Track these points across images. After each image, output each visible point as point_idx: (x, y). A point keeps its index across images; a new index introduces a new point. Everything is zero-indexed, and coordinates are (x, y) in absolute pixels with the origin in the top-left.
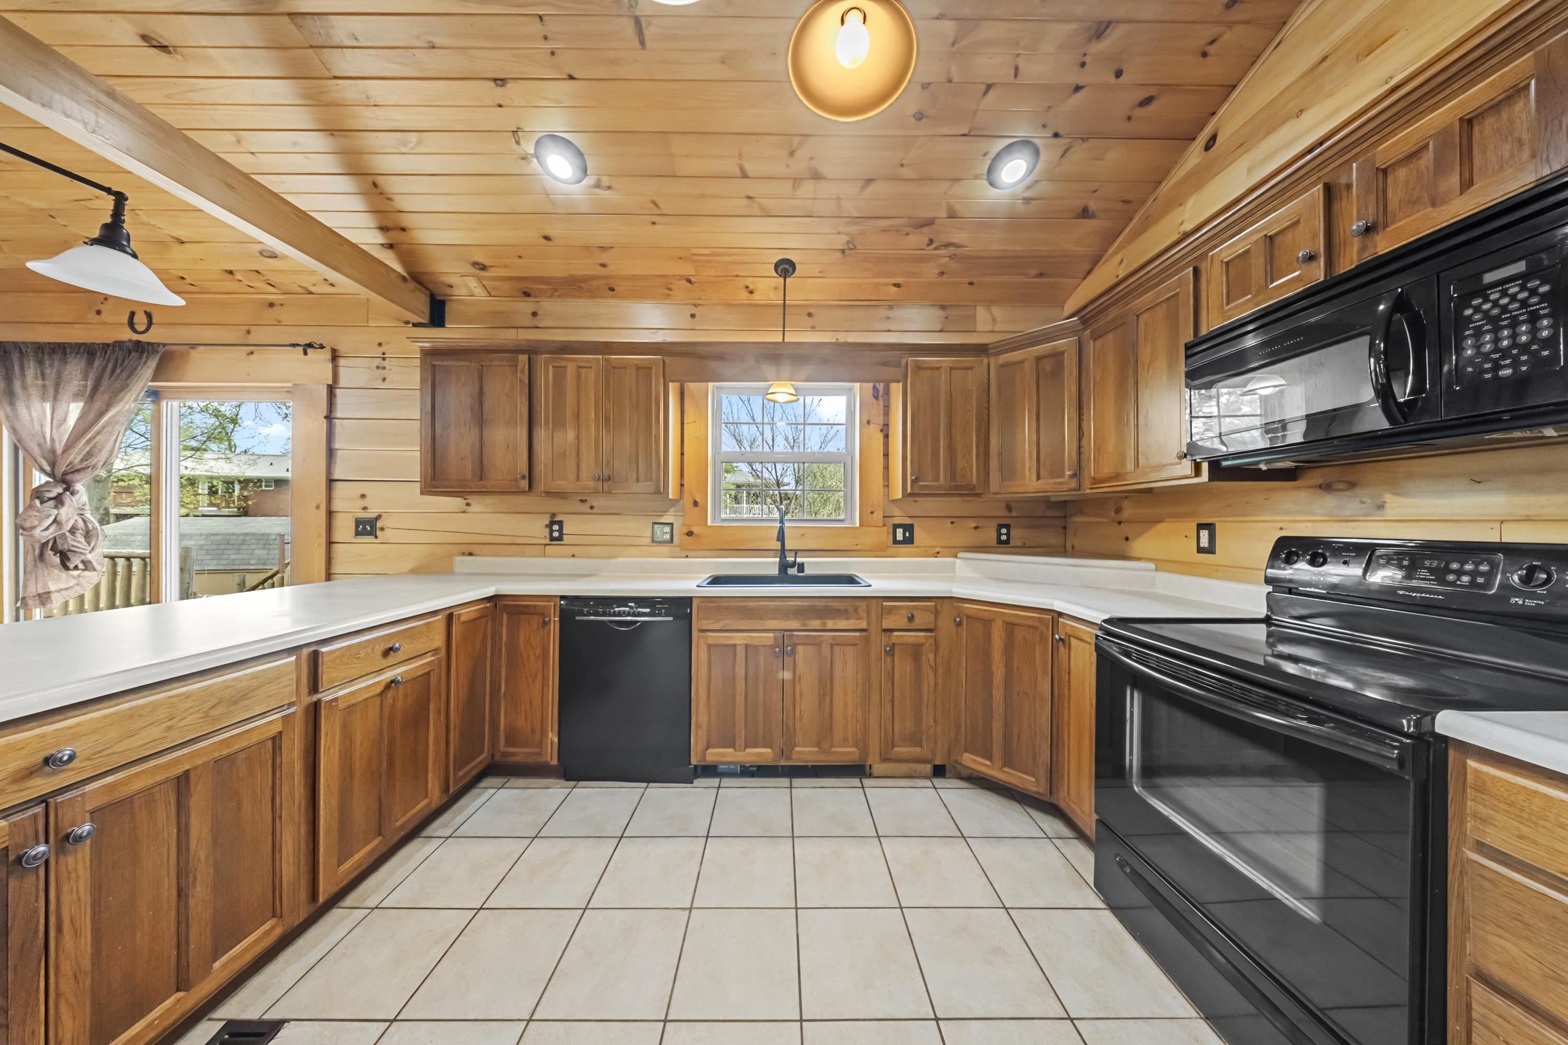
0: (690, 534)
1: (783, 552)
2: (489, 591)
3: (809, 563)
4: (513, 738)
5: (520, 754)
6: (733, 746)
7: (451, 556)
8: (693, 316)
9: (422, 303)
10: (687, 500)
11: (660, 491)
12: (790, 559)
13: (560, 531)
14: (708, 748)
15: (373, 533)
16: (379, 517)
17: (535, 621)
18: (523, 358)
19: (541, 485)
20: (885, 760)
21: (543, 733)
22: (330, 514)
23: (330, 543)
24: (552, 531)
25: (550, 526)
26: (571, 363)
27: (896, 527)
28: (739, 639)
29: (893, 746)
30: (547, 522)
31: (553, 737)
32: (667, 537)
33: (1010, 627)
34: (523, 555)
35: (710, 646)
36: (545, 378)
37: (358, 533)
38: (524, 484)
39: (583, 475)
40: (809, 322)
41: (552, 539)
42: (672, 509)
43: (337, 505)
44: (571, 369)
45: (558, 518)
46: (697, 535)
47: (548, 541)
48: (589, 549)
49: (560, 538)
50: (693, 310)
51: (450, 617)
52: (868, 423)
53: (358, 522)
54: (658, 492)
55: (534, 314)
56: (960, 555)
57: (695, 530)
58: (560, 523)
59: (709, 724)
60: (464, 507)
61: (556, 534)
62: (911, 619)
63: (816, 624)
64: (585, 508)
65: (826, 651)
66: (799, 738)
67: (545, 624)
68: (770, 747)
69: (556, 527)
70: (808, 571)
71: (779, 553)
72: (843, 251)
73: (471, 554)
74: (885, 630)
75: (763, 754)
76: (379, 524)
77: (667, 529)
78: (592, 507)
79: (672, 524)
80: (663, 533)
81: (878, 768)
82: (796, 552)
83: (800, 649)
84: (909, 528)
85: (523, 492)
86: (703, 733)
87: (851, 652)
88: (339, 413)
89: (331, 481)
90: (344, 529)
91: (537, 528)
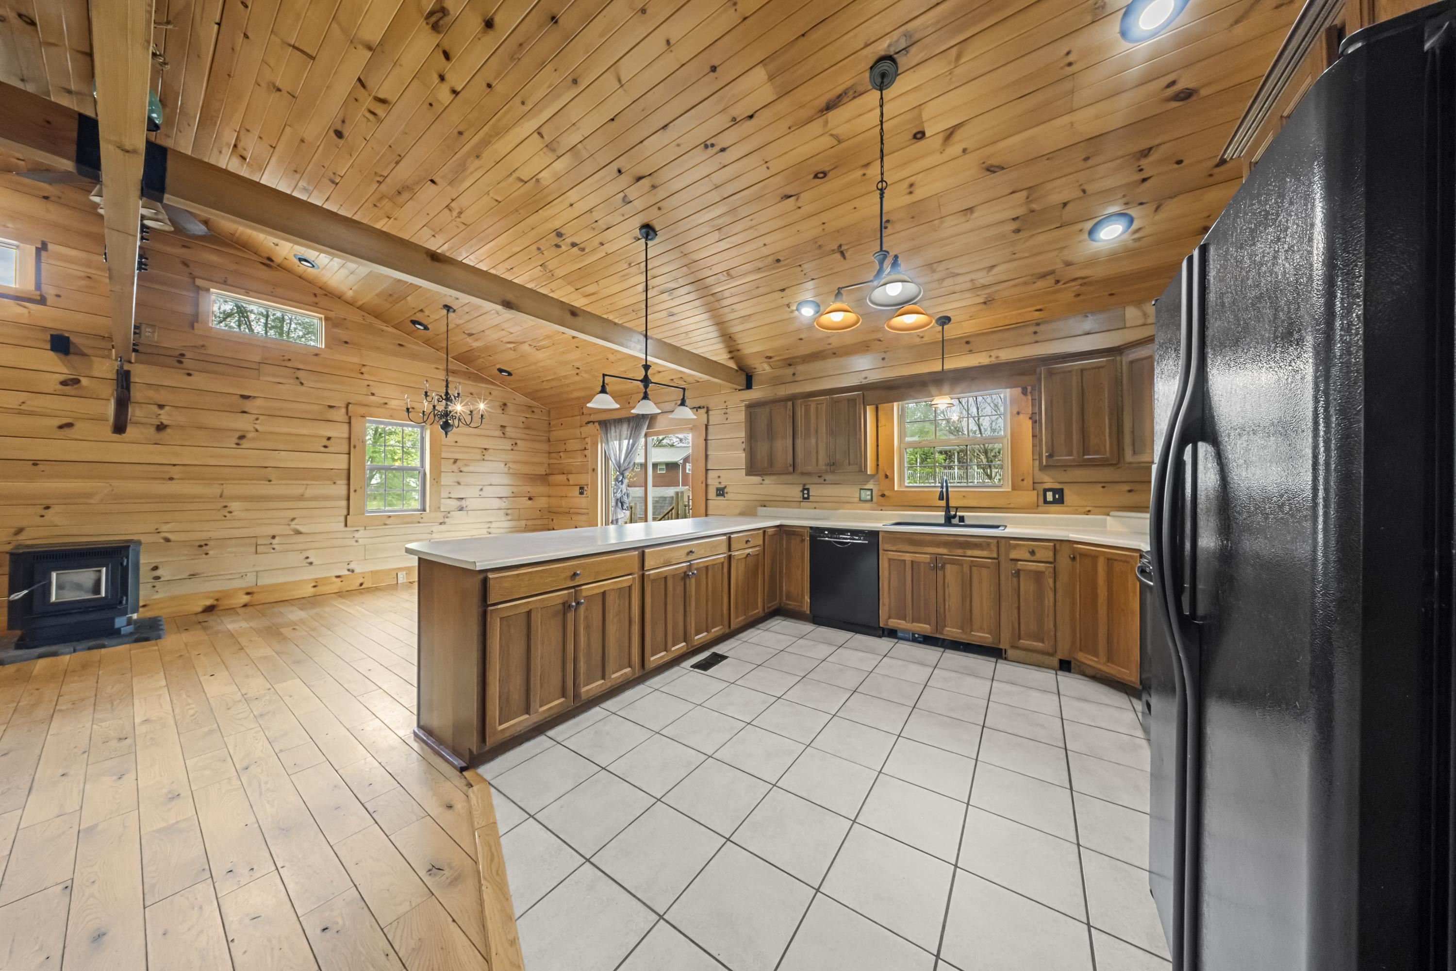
0: (883, 496)
1: (948, 508)
2: (778, 523)
3: (968, 516)
4: (789, 597)
5: (792, 605)
6: (904, 618)
7: (755, 507)
8: (883, 359)
9: (743, 379)
10: (881, 475)
11: (862, 470)
12: (953, 514)
13: (808, 494)
14: (889, 618)
15: (723, 495)
16: (725, 487)
17: (798, 539)
18: (790, 403)
19: (799, 469)
20: (1014, 647)
21: (803, 597)
22: (707, 485)
23: (707, 500)
24: (804, 494)
25: (803, 491)
26: (813, 402)
27: (1045, 491)
28: (908, 557)
29: (1020, 638)
30: (801, 489)
31: (807, 599)
32: (869, 497)
33: (1110, 561)
34: (789, 507)
35: (890, 560)
36: (800, 413)
37: (718, 495)
38: (791, 469)
39: (821, 462)
40: (968, 347)
41: (804, 498)
42: (872, 480)
43: (710, 482)
44: (813, 406)
45: (807, 487)
46: (888, 497)
47: (802, 500)
48: (824, 504)
49: (808, 498)
50: (883, 355)
51: (764, 532)
52: (1018, 413)
53: (718, 489)
54: (861, 471)
55: (794, 374)
56: (1111, 513)
57: (886, 493)
58: (808, 490)
59: (890, 603)
60: (761, 482)
61: (806, 496)
62: (1033, 553)
63: (960, 552)
64: (821, 481)
65: (966, 569)
66: (948, 621)
67: (803, 541)
68: (929, 625)
69: (806, 492)
70: (967, 522)
71: (945, 509)
72: (985, 303)
73: (765, 506)
74: (1012, 560)
75: (925, 628)
76: (726, 491)
77: (869, 493)
78: (825, 480)
79: (871, 490)
80: (866, 495)
81: (1011, 653)
82: (957, 508)
83: (948, 566)
84: (1061, 492)
85: (789, 473)
86: (886, 609)
87: (985, 572)
88: (709, 438)
89: (707, 470)
90: (712, 493)
91: (795, 492)
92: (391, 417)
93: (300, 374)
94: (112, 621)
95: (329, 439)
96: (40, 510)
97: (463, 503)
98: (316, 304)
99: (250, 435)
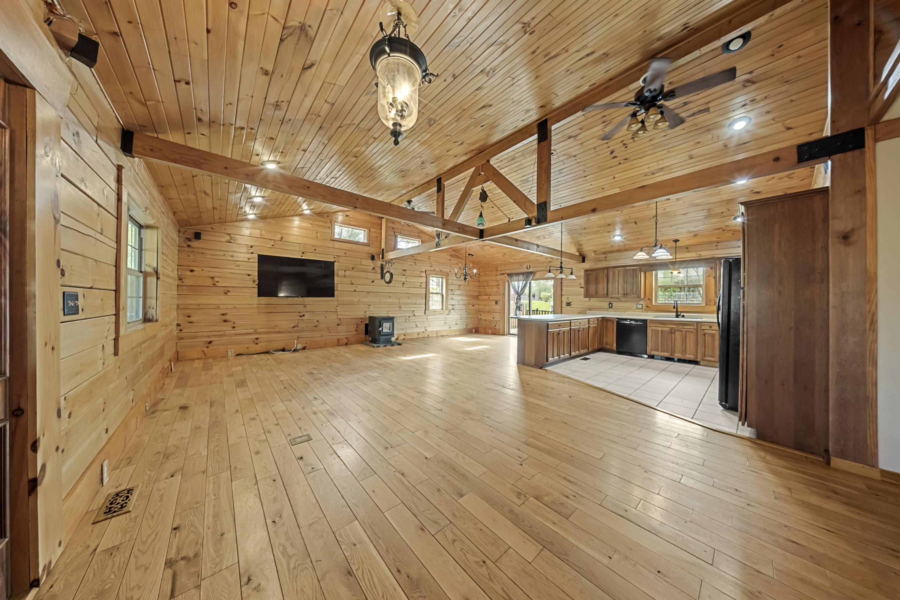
0: (648, 307)
1: (677, 312)
2: (602, 316)
3: (687, 315)
4: (606, 344)
5: (608, 347)
6: (658, 351)
7: (586, 311)
9: (581, 259)
10: (647, 298)
11: (639, 297)
12: (679, 314)
13: (612, 305)
14: (651, 351)
15: (570, 305)
16: (571, 302)
17: (611, 322)
18: (606, 270)
19: (610, 295)
20: (703, 360)
21: (613, 344)
22: (561, 301)
23: (561, 307)
24: (610, 305)
26: (617, 270)
28: (660, 329)
29: (705, 357)
30: (608, 303)
31: (615, 345)
32: (641, 307)
34: (603, 311)
35: (652, 330)
36: (611, 274)
37: (567, 305)
38: (606, 296)
39: (620, 293)
40: (687, 250)
41: (610, 307)
42: (643, 301)
43: (563, 300)
44: (617, 272)
48: (620, 309)
49: (612, 307)
51: (598, 319)
52: (709, 276)
53: (567, 303)
54: (638, 297)
55: (606, 257)
57: (649, 306)
58: (612, 304)
59: (652, 346)
60: (589, 300)
62: (711, 327)
63: (682, 327)
64: (618, 300)
65: (684, 333)
66: (676, 352)
67: (613, 323)
68: (668, 353)
72: (694, 236)
73: (591, 310)
74: (703, 330)
75: (667, 355)
77: (641, 305)
78: (621, 300)
79: (642, 304)
80: (640, 306)
81: (702, 363)
82: (681, 312)
83: (677, 332)
85: (605, 297)
86: (650, 347)
87: (692, 334)
88: (563, 282)
89: (562, 295)
90: (564, 304)
91: (606, 305)
92: (436, 274)
93: (416, 261)
94: (391, 338)
95: (421, 283)
96: (368, 306)
97: (454, 307)
98: (419, 236)
99: (406, 283)
